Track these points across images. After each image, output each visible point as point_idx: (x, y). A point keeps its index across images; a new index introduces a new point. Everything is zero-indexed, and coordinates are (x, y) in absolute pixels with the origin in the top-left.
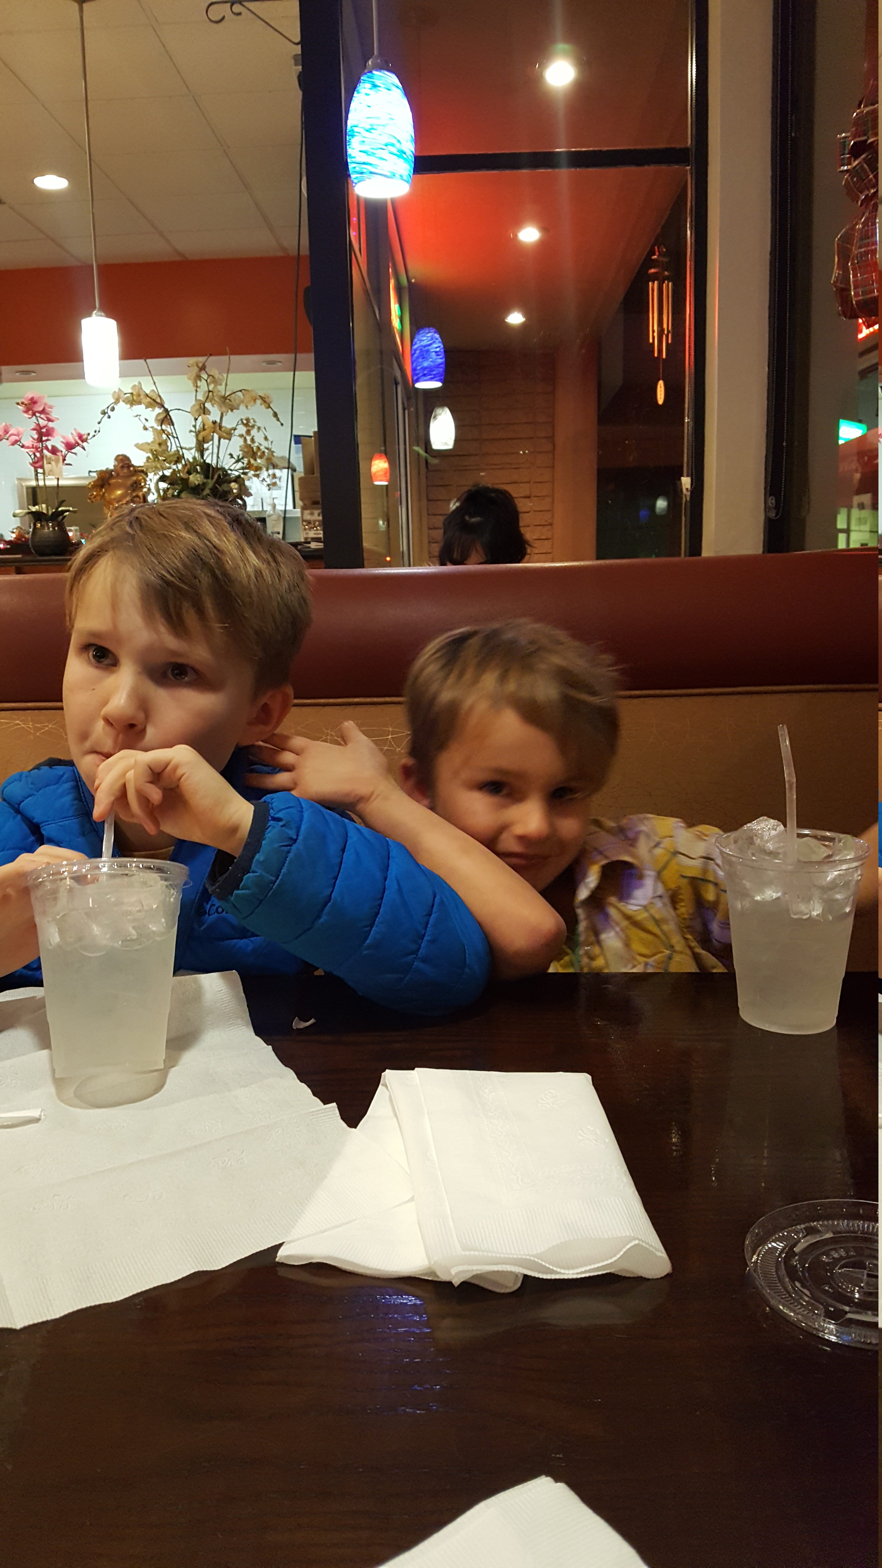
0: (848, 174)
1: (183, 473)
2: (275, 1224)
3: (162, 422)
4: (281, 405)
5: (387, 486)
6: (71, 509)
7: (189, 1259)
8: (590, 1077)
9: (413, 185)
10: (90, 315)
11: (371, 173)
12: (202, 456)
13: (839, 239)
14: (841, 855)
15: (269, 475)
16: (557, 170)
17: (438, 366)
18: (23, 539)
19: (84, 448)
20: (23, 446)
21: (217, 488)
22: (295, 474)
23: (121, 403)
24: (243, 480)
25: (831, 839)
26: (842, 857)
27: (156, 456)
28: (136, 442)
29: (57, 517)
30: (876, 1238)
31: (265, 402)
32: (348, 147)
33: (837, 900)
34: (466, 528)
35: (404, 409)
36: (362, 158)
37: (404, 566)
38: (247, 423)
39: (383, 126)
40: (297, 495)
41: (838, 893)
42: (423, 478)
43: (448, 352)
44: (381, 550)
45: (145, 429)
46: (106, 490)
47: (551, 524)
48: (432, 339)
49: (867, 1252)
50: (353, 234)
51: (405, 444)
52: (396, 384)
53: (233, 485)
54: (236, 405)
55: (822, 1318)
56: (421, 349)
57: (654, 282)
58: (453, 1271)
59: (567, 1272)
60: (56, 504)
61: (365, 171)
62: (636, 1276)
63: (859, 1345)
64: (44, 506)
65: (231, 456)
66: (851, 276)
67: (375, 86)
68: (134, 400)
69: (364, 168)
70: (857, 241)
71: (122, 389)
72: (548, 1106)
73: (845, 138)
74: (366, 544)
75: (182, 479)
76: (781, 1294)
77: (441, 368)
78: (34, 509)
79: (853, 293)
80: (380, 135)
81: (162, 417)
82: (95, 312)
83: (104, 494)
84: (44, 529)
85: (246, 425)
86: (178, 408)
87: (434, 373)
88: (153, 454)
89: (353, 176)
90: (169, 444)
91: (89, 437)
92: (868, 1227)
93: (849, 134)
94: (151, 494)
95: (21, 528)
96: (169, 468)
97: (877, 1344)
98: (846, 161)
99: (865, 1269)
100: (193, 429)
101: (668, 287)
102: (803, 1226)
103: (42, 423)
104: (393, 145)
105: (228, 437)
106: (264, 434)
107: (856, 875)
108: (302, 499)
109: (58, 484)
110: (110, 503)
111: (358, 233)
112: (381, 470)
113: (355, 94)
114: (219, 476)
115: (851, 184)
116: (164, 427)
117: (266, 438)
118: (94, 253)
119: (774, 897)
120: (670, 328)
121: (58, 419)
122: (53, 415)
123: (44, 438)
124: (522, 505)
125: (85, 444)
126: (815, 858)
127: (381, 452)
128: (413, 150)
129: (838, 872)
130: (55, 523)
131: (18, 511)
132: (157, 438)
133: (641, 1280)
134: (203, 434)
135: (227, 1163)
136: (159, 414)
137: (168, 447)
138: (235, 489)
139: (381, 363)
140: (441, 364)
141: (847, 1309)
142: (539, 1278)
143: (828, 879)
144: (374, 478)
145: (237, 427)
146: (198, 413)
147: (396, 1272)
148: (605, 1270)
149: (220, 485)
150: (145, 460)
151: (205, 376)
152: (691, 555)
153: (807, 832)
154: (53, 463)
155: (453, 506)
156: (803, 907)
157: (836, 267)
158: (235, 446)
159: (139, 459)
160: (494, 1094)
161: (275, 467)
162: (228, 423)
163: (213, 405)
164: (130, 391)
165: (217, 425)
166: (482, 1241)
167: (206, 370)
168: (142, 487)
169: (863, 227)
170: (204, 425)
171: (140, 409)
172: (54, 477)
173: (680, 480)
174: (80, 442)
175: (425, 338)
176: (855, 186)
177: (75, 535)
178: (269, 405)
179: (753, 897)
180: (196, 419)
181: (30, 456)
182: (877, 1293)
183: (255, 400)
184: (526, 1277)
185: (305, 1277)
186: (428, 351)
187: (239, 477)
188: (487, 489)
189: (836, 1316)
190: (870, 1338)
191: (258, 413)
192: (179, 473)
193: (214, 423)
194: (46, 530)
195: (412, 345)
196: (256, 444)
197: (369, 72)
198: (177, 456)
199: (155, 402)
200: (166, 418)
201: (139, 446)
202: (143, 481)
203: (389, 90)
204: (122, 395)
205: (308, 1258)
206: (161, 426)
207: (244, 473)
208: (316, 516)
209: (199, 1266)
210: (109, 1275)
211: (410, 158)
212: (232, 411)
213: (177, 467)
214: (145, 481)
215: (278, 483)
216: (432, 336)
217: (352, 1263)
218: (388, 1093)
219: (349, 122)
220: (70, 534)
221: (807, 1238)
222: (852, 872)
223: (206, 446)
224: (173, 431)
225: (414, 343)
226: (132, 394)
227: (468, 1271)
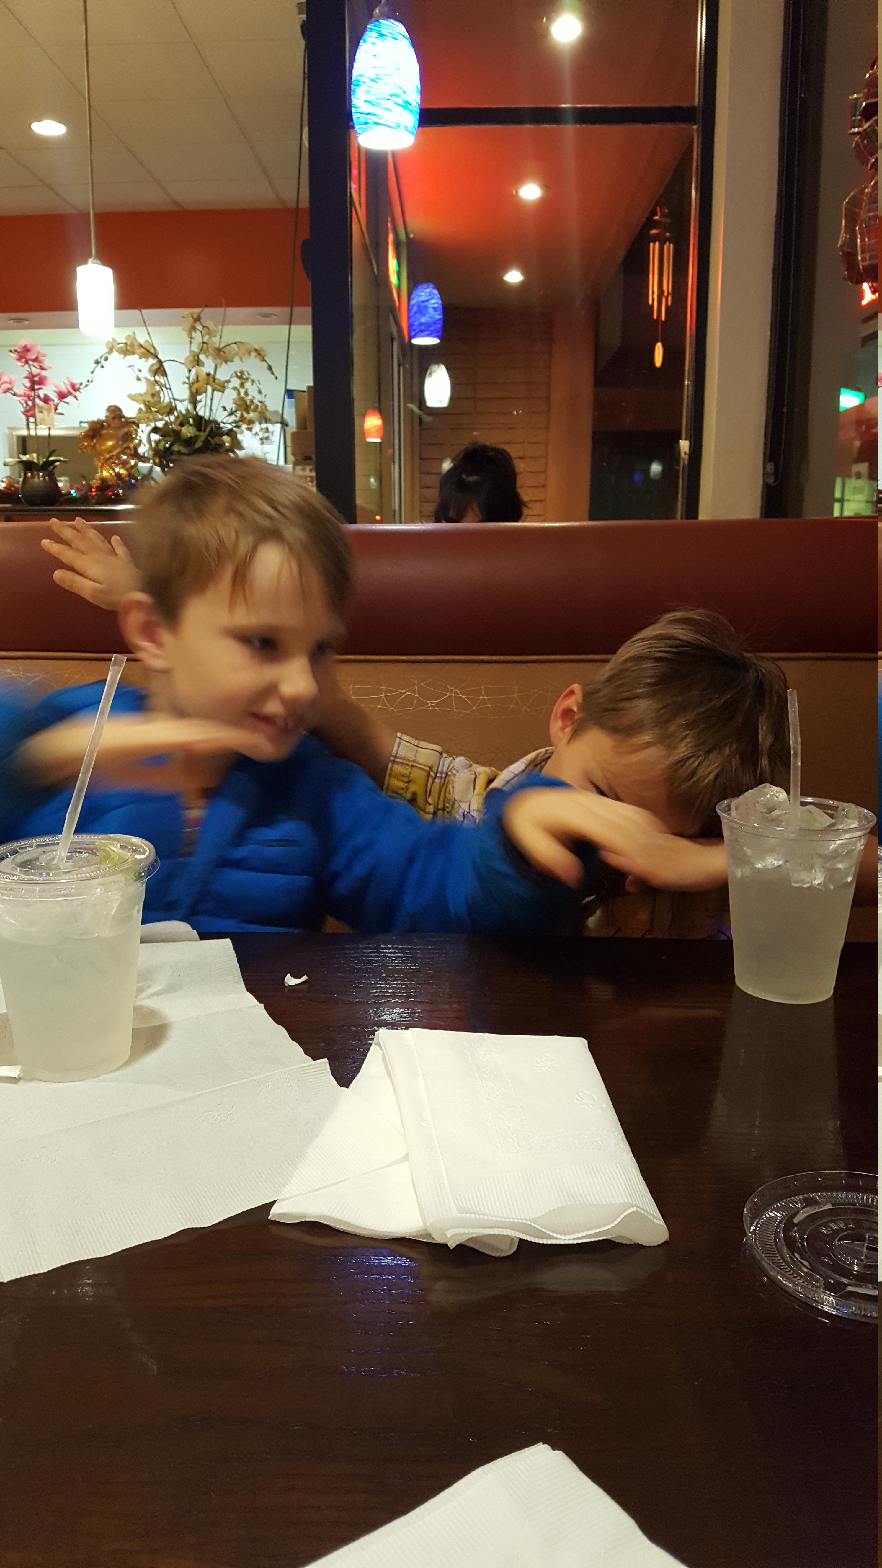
0: (858, 137)
1: (175, 424)
2: (266, 1182)
3: (155, 373)
4: (276, 359)
5: (380, 443)
6: (62, 459)
7: (179, 1215)
8: (586, 1042)
9: (417, 137)
10: (86, 263)
11: (376, 123)
12: (195, 408)
13: (847, 203)
14: (845, 824)
15: (262, 429)
16: (562, 126)
17: (435, 322)
18: (13, 489)
19: (76, 398)
20: (15, 395)
21: (209, 441)
22: (287, 429)
23: (115, 353)
24: (236, 433)
25: (835, 808)
26: (845, 826)
27: (148, 406)
28: (129, 393)
29: (47, 467)
30: (876, 1210)
31: (260, 355)
32: (352, 97)
33: (840, 869)
34: (463, 487)
35: (399, 366)
36: (367, 108)
37: (395, 523)
38: (241, 376)
39: (388, 75)
40: (289, 450)
41: (839, 862)
42: (416, 436)
43: (447, 309)
44: (373, 507)
45: (139, 379)
46: (97, 441)
47: (544, 486)
48: (430, 295)
49: (866, 1224)
50: (354, 186)
51: (399, 401)
52: (392, 339)
53: (226, 438)
54: (230, 357)
55: (822, 1290)
56: (419, 306)
57: (655, 243)
58: (449, 1234)
59: (563, 1237)
60: (47, 455)
61: (369, 121)
62: (633, 1243)
63: (859, 1319)
64: (35, 455)
65: (225, 409)
66: (859, 240)
67: (381, 35)
68: (127, 350)
69: (369, 119)
70: (865, 205)
71: (116, 339)
72: (544, 1069)
73: (856, 99)
74: (359, 501)
75: (174, 431)
76: (780, 1265)
77: (438, 324)
78: (25, 458)
79: (860, 258)
80: (386, 85)
81: (155, 368)
82: (91, 260)
83: (95, 444)
84: (34, 478)
85: (240, 378)
86: (172, 359)
87: (431, 329)
88: (146, 405)
89: (357, 127)
90: (162, 395)
91: (82, 387)
92: (868, 1199)
93: (861, 95)
94: (142, 445)
95: (11, 478)
96: (162, 420)
97: (877, 1318)
98: (857, 123)
99: (865, 1242)
100: (187, 381)
101: (669, 248)
102: (801, 1197)
103: (35, 371)
104: (397, 95)
105: (221, 389)
106: (258, 387)
107: (859, 845)
108: (293, 454)
109: (49, 434)
110: (101, 453)
111: (358, 187)
112: (375, 427)
113: (362, 43)
114: (212, 429)
115: (862, 146)
116: (157, 378)
117: (260, 392)
118: (91, 201)
119: (776, 865)
120: (670, 290)
121: (51, 368)
122: (46, 364)
123: (37, 387)
124: (520, 466)
125: (77, 394)
126: (817, 826)
127: (375, 408)
128: (419, 103)
129: (841, 841)
130: (46, 473)
131: (9, 460)
132: (150, 390)
133: (638, 1247)
134: (196, 385)
135: (217, 1119)
136: (152, 365)
137: (160, 398)
138: (228, 442)
139: (378, 318)
140: (438, 320)
141: (845, 1281)
142: (535, 1243)
143: (831, 847)
144: (366, 435)
145: (232, 380)
146: (192, 365)
147: (390, 1232)
148: (601, 1237)
149: (212, 438)
150: (137, 411)
151: (200, 328)
152: (687, 518)
153: (810, 800)
154: (45, 412)
155: (447, 465)
156: (804, 876)
157: (843, 231)
158: (228, 398)
159: (130, 410)
160: (488, 1056)
161: (267, 420)
162: (221, 376)
163: (207, 357)
164: (124, 341)
165: (211, 376)
166: (478, 1204)
167: (202, 321)
168: (134, 439)
169: (872, 191)
170: (197, 377)
171: (134, 359)
172: (45, 427)
173: (678, 443)
174: (72, 391)
175: (423, 294)
176: (865, 149)
177: (65, 485)
178: (263, 357)
179: (753, 864)
180: (190, 371)
181: (22, 404)
182: (877, 1266)
183: (249, 353)
184: (521, 1241)
185: (297, 1235)
186: (426, 307)
187: (231, 430)
188: (485, 448)
189: (836, 1289)
190: (871, 1312)
191: (252, 366)
192: (172, 425)
193: (208, 375)
194: (36, 480)
195: (409, 300)
196: (250, 397)
197: (376, 21)
198: (170, 407)
199: (149, 352)
200: (160, 370)
201: (132, 397)
202: (134, 432)
203: (396, 39)
204: (116, 345)
205: (302, 1217)
206: (154, 377)
207: (237, 427)
208: (309, 472)
209: (189, 1223)
210: (98, 1229)
211: (415, 109)
212: (226, 362)
213: (170, 419)
214: (136, 432)
215: (271, 438)
216: (430, 292)
217: (346, 1223)
218: (381, 1052)
219: (354, 71)
220: (60, 485)
221: (805, 1210)
222: (855, 841)
223: (199, 398)
224: (167, 382)
225: (412, 298)
226: (126, 344)
227: (464, 1234)
